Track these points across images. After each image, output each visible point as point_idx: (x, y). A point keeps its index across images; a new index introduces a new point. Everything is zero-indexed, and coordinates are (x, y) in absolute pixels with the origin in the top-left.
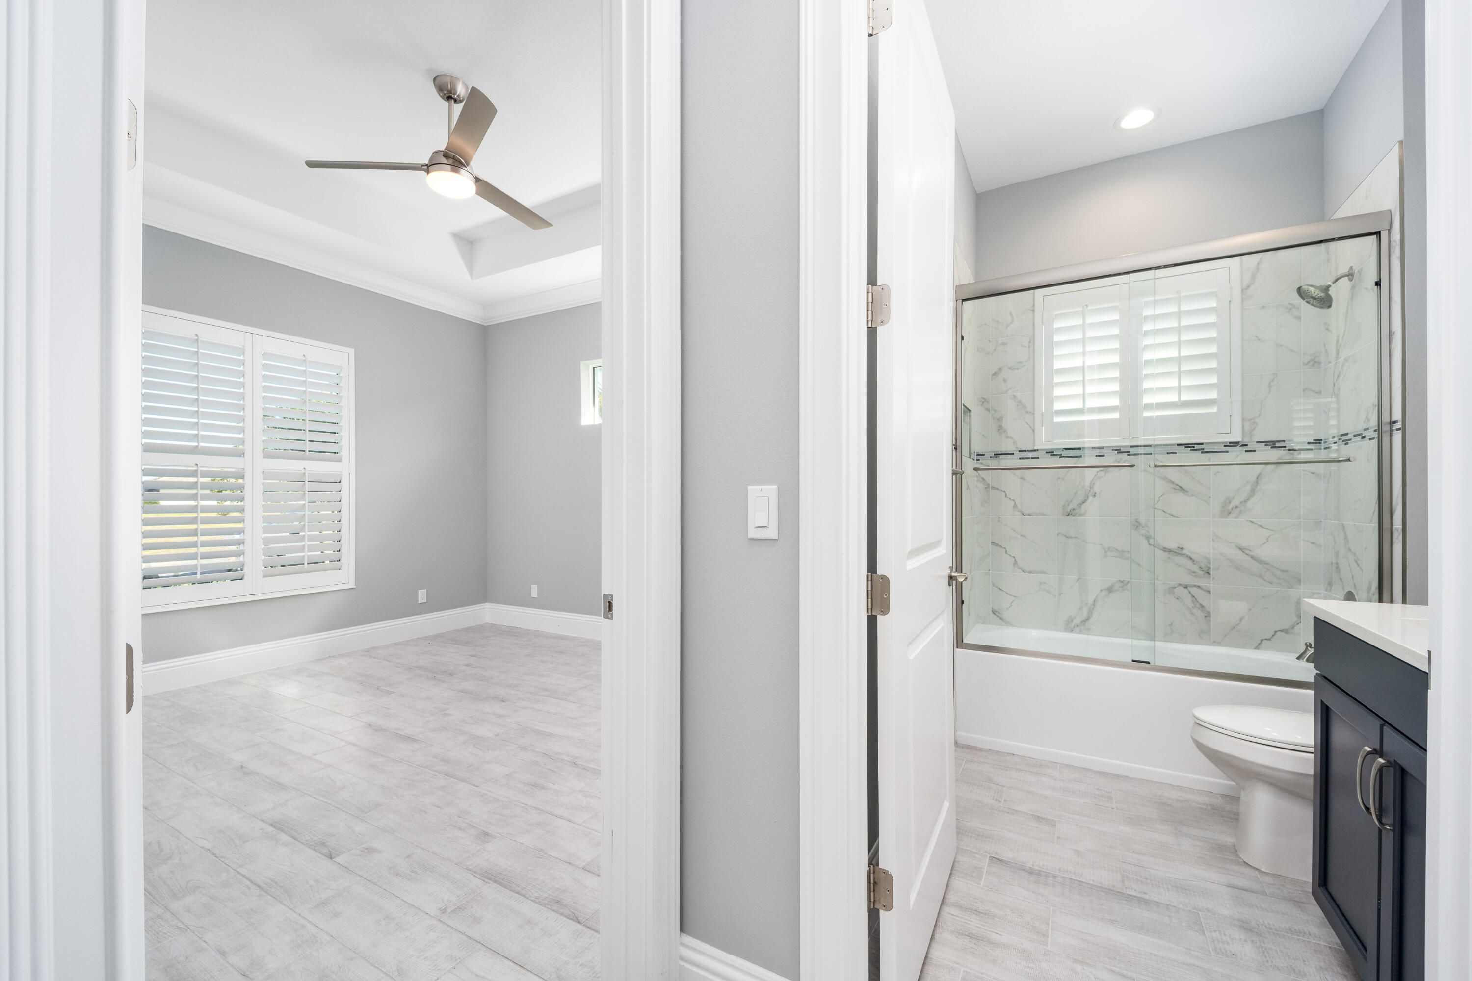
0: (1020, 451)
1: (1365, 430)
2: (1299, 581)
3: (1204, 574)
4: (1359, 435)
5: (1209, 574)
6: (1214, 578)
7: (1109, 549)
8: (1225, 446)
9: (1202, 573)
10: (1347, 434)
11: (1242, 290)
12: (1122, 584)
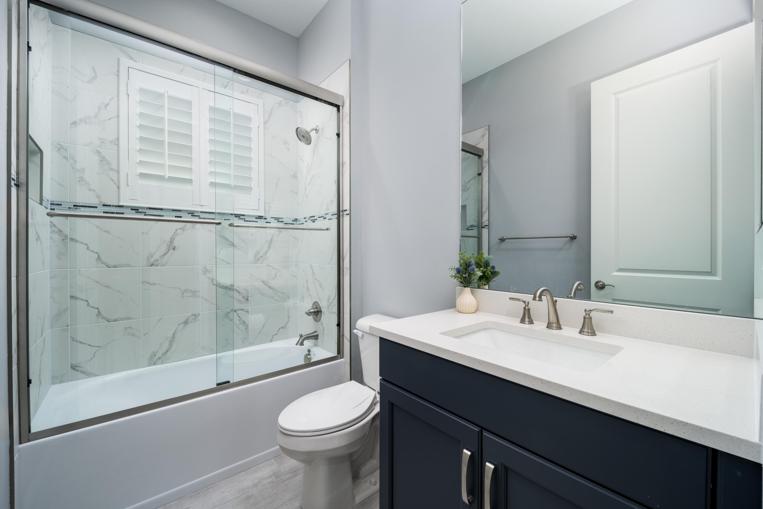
0: (104, 205)
1: (326, 214)
2: (289, 298)
3: (245, 301)
4: (322, 217)
5: (248, 300)
6: (250, 303)
7: (185, 291)
8: (256, 218)
9: (244, 300)
10: (314, 216)
11: (264, 123)
12: (195, 317)
